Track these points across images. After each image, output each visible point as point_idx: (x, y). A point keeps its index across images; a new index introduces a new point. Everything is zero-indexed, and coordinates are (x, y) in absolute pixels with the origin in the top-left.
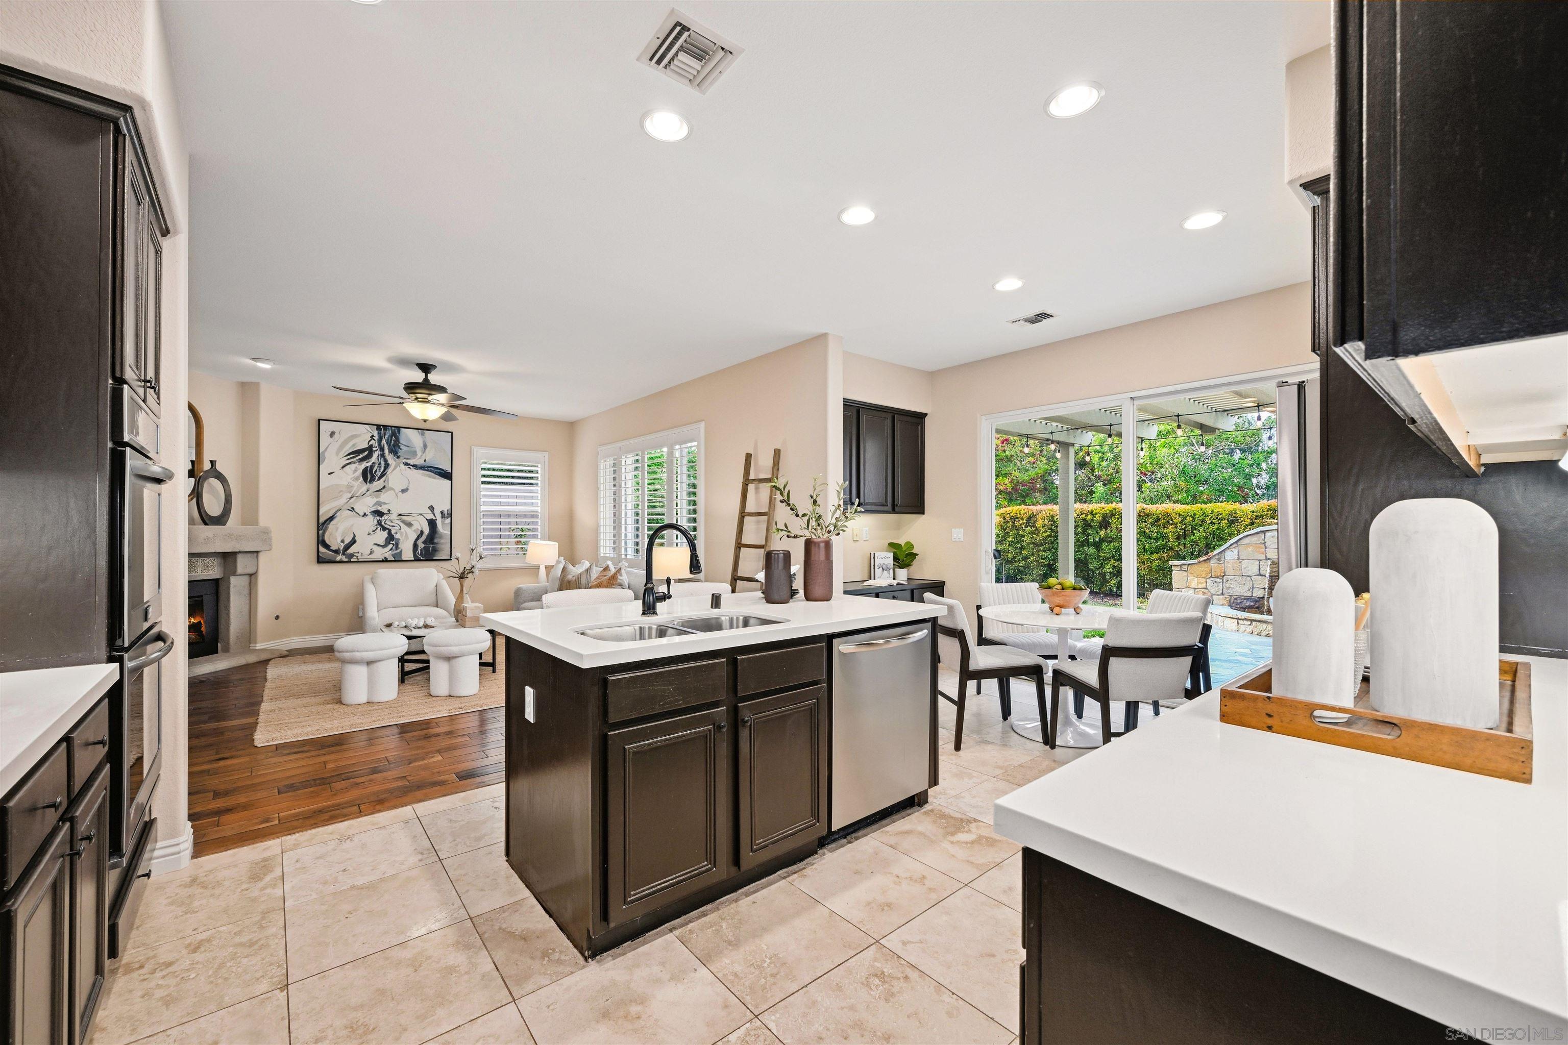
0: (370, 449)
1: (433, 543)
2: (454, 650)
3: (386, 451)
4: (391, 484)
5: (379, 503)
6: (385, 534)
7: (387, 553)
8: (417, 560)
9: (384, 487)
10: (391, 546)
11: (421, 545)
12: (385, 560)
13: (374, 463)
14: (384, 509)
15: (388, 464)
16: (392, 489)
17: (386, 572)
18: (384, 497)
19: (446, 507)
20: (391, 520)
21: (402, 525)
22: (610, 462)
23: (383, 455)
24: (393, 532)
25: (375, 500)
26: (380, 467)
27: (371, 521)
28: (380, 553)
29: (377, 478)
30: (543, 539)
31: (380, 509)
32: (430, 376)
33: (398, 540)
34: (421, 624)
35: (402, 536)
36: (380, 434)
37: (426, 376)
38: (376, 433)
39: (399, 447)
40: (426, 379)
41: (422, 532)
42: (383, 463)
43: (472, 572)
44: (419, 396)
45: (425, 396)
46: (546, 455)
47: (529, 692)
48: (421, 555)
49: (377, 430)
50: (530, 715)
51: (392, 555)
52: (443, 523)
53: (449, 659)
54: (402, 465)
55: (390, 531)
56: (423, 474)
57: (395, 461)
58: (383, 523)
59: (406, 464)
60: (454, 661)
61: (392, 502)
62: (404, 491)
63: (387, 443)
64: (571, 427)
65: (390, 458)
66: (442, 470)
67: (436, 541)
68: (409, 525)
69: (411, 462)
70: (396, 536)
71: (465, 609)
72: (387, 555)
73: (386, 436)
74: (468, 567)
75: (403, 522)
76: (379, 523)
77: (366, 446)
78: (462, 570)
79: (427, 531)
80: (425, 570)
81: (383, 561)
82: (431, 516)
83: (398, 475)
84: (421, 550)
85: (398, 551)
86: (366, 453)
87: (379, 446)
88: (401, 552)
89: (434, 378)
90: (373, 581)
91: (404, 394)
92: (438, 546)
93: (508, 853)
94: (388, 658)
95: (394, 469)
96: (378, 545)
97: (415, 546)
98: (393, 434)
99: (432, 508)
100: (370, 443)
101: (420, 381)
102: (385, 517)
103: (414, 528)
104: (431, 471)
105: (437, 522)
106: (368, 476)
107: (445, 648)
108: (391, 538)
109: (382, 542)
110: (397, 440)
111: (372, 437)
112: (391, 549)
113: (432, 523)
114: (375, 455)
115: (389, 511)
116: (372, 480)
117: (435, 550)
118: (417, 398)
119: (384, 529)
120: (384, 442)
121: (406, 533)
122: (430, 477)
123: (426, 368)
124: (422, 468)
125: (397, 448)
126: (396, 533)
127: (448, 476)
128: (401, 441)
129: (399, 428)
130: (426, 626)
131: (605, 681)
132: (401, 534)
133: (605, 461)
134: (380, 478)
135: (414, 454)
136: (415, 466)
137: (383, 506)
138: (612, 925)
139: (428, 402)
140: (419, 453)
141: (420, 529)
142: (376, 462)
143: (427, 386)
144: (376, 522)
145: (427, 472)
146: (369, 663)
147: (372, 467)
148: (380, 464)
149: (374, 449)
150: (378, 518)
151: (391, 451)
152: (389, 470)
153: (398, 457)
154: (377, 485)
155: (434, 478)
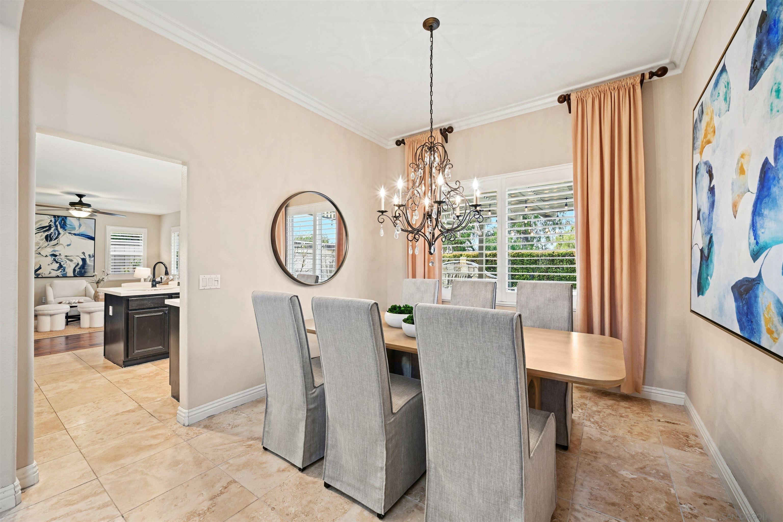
0: (50, 227)
1: (84, 269)
2: (92, 309)
3: (59, 227)
4: (61, 242)
5: (55, 251)
6: (58, 265)
7: (59, 273)
8: (75, 276)
9: (57, 243)
10: (61, 270)
11: (77, 270)
12: (58, 277)
13: (52, 233)
14: (57, 253)
15: (60, 233)
16: (62, 244)
17: (57, 282)
18: (57, 248)
19: (92, 253)
20: (61, 259)
21: (67, 261)
22: (176, 234)
23: (57, 229)
24: (62, 264)
25: (52, 249)
26: (55, 234)
27: (50, 259)
28: (54, 274)
29: (53, 239)
30: (144, 267)
31: (55, 253)
32: (82, 199)
33: (65, 267)
34: (77, 301)
35: (67, 266)
36: (55, 220)
37: (81, 199)
38: (53, 219)
39: (66, 225)
40: (80, 201)
41: (78, 264)
42: (57, 233)
43: (103, 281)
44: (76, 207)
45: (80, 208)
46: (146, 230)
47: (111, 308)
48: (78, 274)
49: (54, 217)
50: (111, 313)
51: (62, 274)
52: (90, 260)
53: (89, 313)
54: (67, 234)
55: (60, 263)
56: (78, 238)
57: (64, 232)
58: (56, 260)
59: (70, 233)
60: (92, 314)
61: (61, 250)
62: (68, 245)
63: (59, 224)
64: (159, 217)
65: (61, 230)
66: (90, 236)
67: (86, 268)
68: (71, 261)
69: (73, 232)
70: (64, 266)
71: (99, 295)
72: (59, 274)
73: (59, 221)
74: (101, 279)
75: (68, 259)
76: (54, 260)
77: (48, 225)
78: (98, 280)
79: (81, 263)
80: (80, 281)
81: (56, 277)
82: (83, 257)
83: (65, 238)
84: (78, 272)
85: (65, 272)
86: (48, 228)
87: (55, 225)
88: (66, 273)
89: (84, 200)
90: (51, 286)
91: (70, 207)
92: (87, 270)
93: (104, 355)
94: (60, 313)
95: (63, 236)
96: (54, 270)
97: (74, 270)
98: (63, 219)
99: (84, 253)
100: (50, 224)
101: (77, 201)
102: (58, 257)
103: (73, 262)
104: (83, 236)
105: (86, 259)
106: (48, 238)
107: (88, 309)
108: (61, 266)
109: (56, 268)
110: (65, 222)
111: (51, 221)
112: (61, 272)
113: (84, 260)
114: (53, 229)
115: (60, 254)
116: (51, 240)
117: (85, 272)
118: (76, 209)
119: (57, 262)
120: (57, 223)
121: (69, 264)
122: (83, 239)
123: (80, 196)
124: (78, 235)
125: (65, 226)
126: (64, 264)
127: (93, 239)
128: (67, 223)
129: (66, 217)
130: (79, 302)
131: (128, 300)
132: (67, 265)
133: (175, 234)
134: (55, 240)
135: (74, 229)
136: (75, 234)
137: (57, 252)
138: (129, 358)
139: (81, 210)
140: (77, 228)
141: (77, 263)
142: (53, 232)
143: (81, 203)
144: (52, 259)
145: (82, 237)
146: (51, 315)
147: (51, 234)
148: (55, 233)
149: (52, 226)
150: (54, 257)
151: (61, 227)
152: (60, 236)
153: (65, 230)
154: (53, 242)
155: (85, 240)
